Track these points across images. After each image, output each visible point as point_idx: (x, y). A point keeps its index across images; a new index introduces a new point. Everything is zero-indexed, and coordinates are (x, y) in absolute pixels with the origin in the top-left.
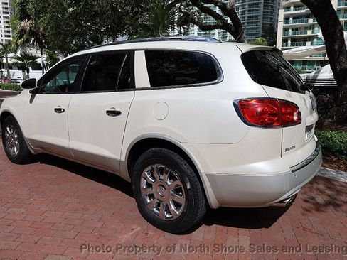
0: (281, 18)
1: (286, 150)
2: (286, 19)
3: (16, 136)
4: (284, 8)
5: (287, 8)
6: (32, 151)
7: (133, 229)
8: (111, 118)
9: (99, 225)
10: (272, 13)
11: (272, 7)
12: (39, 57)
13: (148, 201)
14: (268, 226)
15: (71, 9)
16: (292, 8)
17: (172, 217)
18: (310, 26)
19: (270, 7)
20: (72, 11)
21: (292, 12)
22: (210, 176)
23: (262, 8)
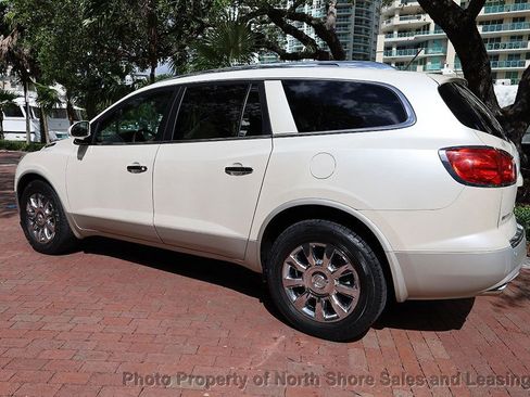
0: (380, 47)
1: (503, 218)
2: (388, 48)
3: (47, 212)
4: (384, 33)
5: (389, 33)
6: (77, 234)
7: (275, 338)
8: (233, 178)
9: (224, 334)
10: (366, 39)
11: (367, 31)
12: (19, 96)
13: (295, 298)
14: (458, 327)
15: (87, 22)
16: (396, 33)
17: (338, 317)
18: (421, 60)
19: (363, 31)
20: (90, 24)
21: (396, 38)
22: (401, 256)
23: (352, 31)
